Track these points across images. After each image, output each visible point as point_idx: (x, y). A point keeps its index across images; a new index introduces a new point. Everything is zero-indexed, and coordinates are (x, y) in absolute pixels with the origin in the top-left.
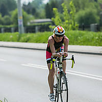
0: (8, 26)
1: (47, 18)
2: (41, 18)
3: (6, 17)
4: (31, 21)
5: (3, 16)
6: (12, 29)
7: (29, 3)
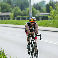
0: (24, 17)
1: (47, 12)
2: (43, 12)
3: (23, 11)
4: (38, 14)
5: (22, 11)
6: (26, 18)
7: (37, 4)
